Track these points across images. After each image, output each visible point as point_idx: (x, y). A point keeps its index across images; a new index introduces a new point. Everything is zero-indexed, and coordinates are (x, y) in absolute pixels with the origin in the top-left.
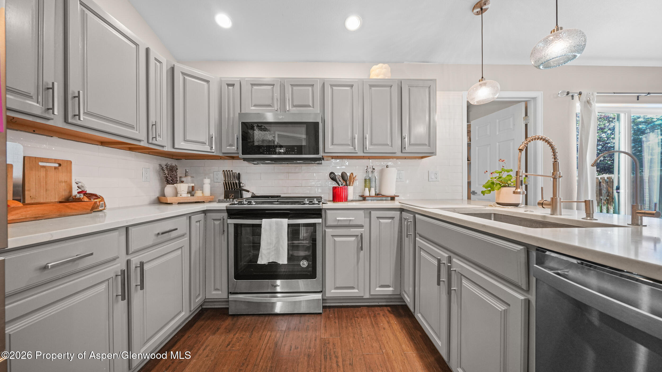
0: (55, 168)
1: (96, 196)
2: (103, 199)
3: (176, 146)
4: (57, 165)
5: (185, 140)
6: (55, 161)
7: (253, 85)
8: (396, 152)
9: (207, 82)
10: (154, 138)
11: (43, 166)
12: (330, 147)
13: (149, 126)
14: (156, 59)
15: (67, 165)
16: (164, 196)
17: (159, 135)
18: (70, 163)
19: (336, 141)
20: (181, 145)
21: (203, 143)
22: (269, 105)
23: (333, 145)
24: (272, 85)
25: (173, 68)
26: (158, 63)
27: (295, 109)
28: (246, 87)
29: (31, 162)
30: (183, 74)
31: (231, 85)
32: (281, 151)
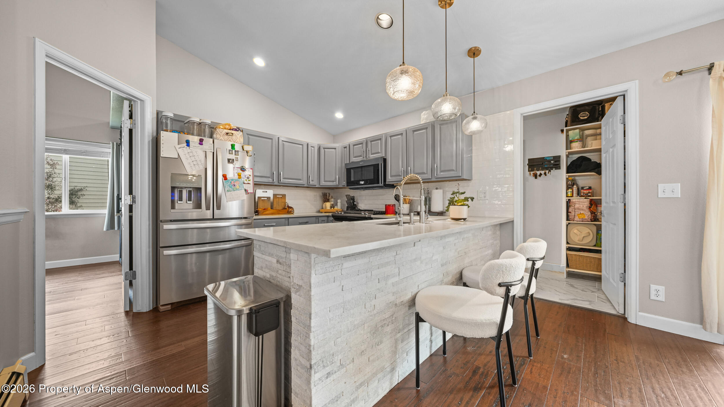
0: (281, 197)
1: (291, 208)
2: (293, 209)
3: (321, 185)
4: (282, 196)
5: (325, 181)
6: (281, 195)
7: (354, 145)
8: (431, 178)
9: (335, 149)
10: (310, 182)
11: (278, 197)
12: (390, 178)
13: (308, 178)
14: (312, 147)
15: (284, 196)
16: (323, 208)
17: (312, 181)
18: (285, 195)
19: (393, 174)
20: (323, 183)
21: (333, 181)
22: (360, 156)
23: (391, 176)
24: (362, 143)
25: (320, 147)
26: (313, 148)
27: (372, 156)
28: (351, 147)
29: (275, 195)
30: (324, 148)
31: (345, 147)
32: (362, 183)
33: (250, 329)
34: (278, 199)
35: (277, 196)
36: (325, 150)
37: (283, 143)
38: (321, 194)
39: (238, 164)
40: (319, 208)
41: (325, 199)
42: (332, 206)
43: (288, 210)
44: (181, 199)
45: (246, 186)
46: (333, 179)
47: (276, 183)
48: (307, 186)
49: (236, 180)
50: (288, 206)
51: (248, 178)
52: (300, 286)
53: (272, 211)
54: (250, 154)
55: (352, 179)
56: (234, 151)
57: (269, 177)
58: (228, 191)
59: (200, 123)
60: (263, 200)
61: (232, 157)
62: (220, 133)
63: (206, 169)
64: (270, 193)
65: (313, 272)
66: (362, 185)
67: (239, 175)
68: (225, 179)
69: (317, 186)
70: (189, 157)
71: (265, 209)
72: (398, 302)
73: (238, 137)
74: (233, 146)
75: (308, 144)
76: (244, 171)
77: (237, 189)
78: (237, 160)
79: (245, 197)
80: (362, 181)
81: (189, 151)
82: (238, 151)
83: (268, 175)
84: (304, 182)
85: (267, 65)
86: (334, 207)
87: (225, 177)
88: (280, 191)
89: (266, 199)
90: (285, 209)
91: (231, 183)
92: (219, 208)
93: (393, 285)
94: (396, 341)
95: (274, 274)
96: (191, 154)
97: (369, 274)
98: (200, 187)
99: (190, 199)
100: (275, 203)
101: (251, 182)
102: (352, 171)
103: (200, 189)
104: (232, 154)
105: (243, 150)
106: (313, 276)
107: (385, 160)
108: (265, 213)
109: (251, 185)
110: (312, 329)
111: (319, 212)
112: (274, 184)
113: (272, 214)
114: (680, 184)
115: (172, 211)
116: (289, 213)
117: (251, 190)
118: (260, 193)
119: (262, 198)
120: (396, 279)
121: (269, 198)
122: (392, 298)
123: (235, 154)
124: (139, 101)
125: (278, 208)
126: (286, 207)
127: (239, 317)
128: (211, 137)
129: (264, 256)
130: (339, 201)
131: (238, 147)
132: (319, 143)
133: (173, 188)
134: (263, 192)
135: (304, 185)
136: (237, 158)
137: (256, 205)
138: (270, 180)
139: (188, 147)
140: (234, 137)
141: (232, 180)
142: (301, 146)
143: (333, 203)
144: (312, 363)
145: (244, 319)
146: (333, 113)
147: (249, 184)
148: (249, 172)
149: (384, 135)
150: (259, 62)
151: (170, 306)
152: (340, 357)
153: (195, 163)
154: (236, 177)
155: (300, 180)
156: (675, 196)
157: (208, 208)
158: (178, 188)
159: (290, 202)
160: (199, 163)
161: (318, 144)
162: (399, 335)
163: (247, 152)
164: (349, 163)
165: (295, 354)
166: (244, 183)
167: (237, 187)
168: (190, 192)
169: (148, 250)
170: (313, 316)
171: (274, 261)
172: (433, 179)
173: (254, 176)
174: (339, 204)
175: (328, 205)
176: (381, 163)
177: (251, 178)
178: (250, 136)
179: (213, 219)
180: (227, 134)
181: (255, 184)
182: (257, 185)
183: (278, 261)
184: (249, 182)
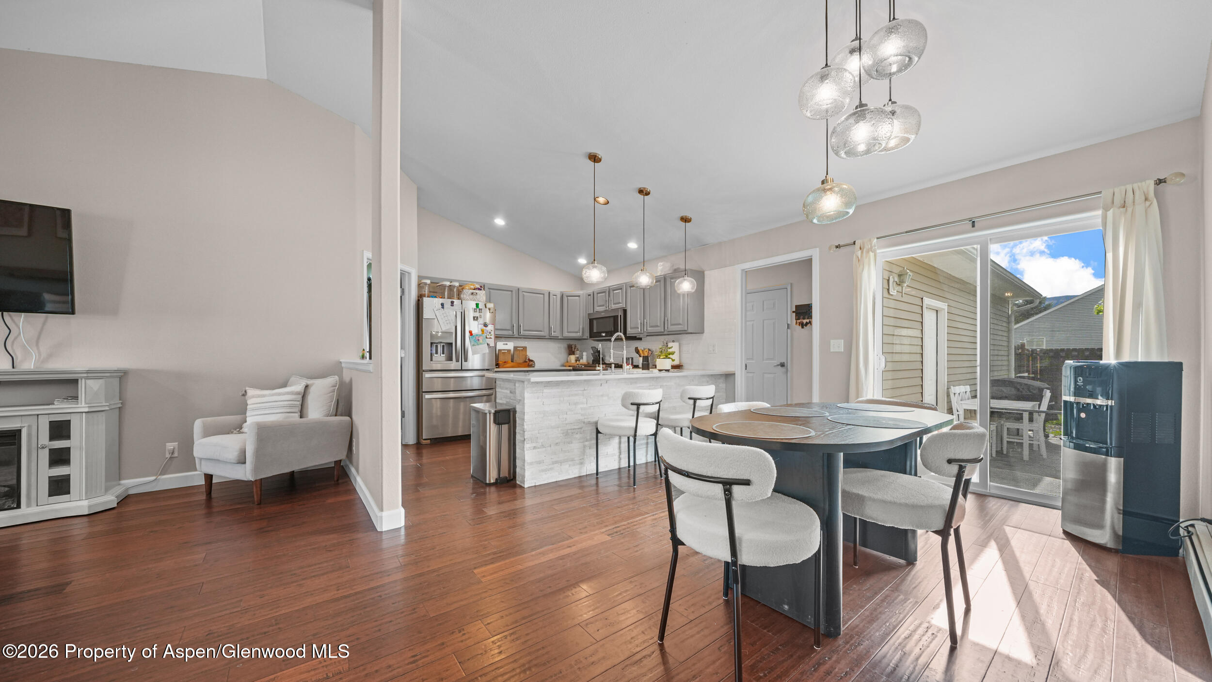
0: (522, 349)
1: (532, 361)
2: (534, 362)
3: (564, 336)
5: (568, 332)
6: (522, 347)
7: (598, 293)
8: (663, 331)
9: (579, 296)
10: (551, 334)
11: (519, 350)
12: (629, 330)
13: (550, 328)
14: (553, 295)
15: (525, 348)
16: (568, 362)
17: (554, 332)
18: (526, 347)
19: (632, 326)
20: (566, 334)
21: (577, 332)
22: (603, 306)
23: (631, 328)
24: (605, 292)
25: (563, 295)
26: (555, 297)
27: (614, 307)
28: (595, 294)
29: (515, 348)
30: (567, 296)
31: (589, 295)
32: (604, 335)
33: (495, 422)
34: (518, 352)
35: (518, 349)
36: (569, 298)
37: (523, 294)
38: (566, 346)
39: (481, 321)
40: (563, 361)
41: (571, 351)
42: (577, 360)
43: (529, 363)
44: (437, 353)
45: (488, 341)
46: (577, 330)
47: (517, 336)
48: (549, 338)
49: (480, 335)
50: (529, 359)
51: (490, 333)
52: (520, 400)
53: (512, 364)
54: (491, 311)
55: (595, 331)
56: (478, 309)
57: (509, 330)
58: (473, 345)
59: (450, 286)
60: (503, 353)
61: (477, 314)
62: (467, 293)
63: (456, 327)
64: (510, 346)
65: (526, 391)
66: (604, 337)
67: (482, 331)
68: (471, 335)
69: (559, 338)
70: (443, 317)
71: (505, 362)
72: (586, 420)
73: (482, 294)
74: (477, 305)
75: (549, 293)
76: (486, 327)
77: (481, 344)
78: (481, 318)
79: (487, 350)
80: (603, 332)
81: (444, 312)
82: (481, 309)
83: (509, 327)
84: (545, 333)
85: (507, 224)
86: (579, 361)
87: (471, 332)
88: (521, 343)
89: (506, 351)
90: (525, 362)
91: (476, 338)
92: (466, 360)
93: (582, 409)
94: (585, 446)
95: (508, 400)
96: (445, 315)
97: (562, 399)
98: (451, 342)
99: (443, 353)
100: (515, 356)
101: (493, 337)
102: (595, 322)
103: (451, 344)
104: (477, 312)
105: (486, 307)
106: (526, 393)
107: (625, 311)
108: (505, 366)
109: (493, 340)
110: (525, 421)
111: (563, 366)
112: (515, 336)
113: (512, 367)
114: (843, 341)
115: (431, 362)
116: (529, 366)
117: (492, 344)
118: (501, 346)
119: (503, 351)
120: (585, 406)
121: (509, 351)
122: (581, 418)
123: (479, 312)
124: (407, 274)
125: (518, 362)
126: (527, 360)
127: (490, 413)
128: (459, 299)
129: (503, 391)
130: (585, 354)
131: (481, 306)
132: (562, 290)
133: (432, 343)
134: (504, 344)
135: (545, 336)
136: (481, 315)
137: (497, 358)
138: (510, 333)
139: (443, 309)
140: (478, 296)
141: (477, 335)
142: (542, 295)
143: (578, 356)
144: (525, 438)
145: (492, 415)
146: (576, 258)
147: (491, 338)
148: (490, 328)
149: (624, 285)
150: (500, 222)
151: (429, 441)
152: (541, 441)
153: (448, 322)
154: (480, 333)
155: (541, 331)
156: (840, 351)
157: (457, 361)
158: (435, 343)
159: (531, 355)
160: (451, 322)
161: (561, 292)
162: (587, 443)
163: (489, 309)
164: (592, 312)
165: (518, 437)
166: (487, 338)
167: (481, 341)
168: (443, 346)
169: (413, 395)
170: (525, 414)
171: (509, 392)
172: (665, 333)
173: (496, 329)
174: (585, 357)
175: (573, 358)
176: (620, 313)
177: (493, 333)
178: (491, 290)
179: (462, 370)
180: (472, 293)
181: (496, 337)
182: (498, 337)
183: (511, 392)
184: (491, 337)
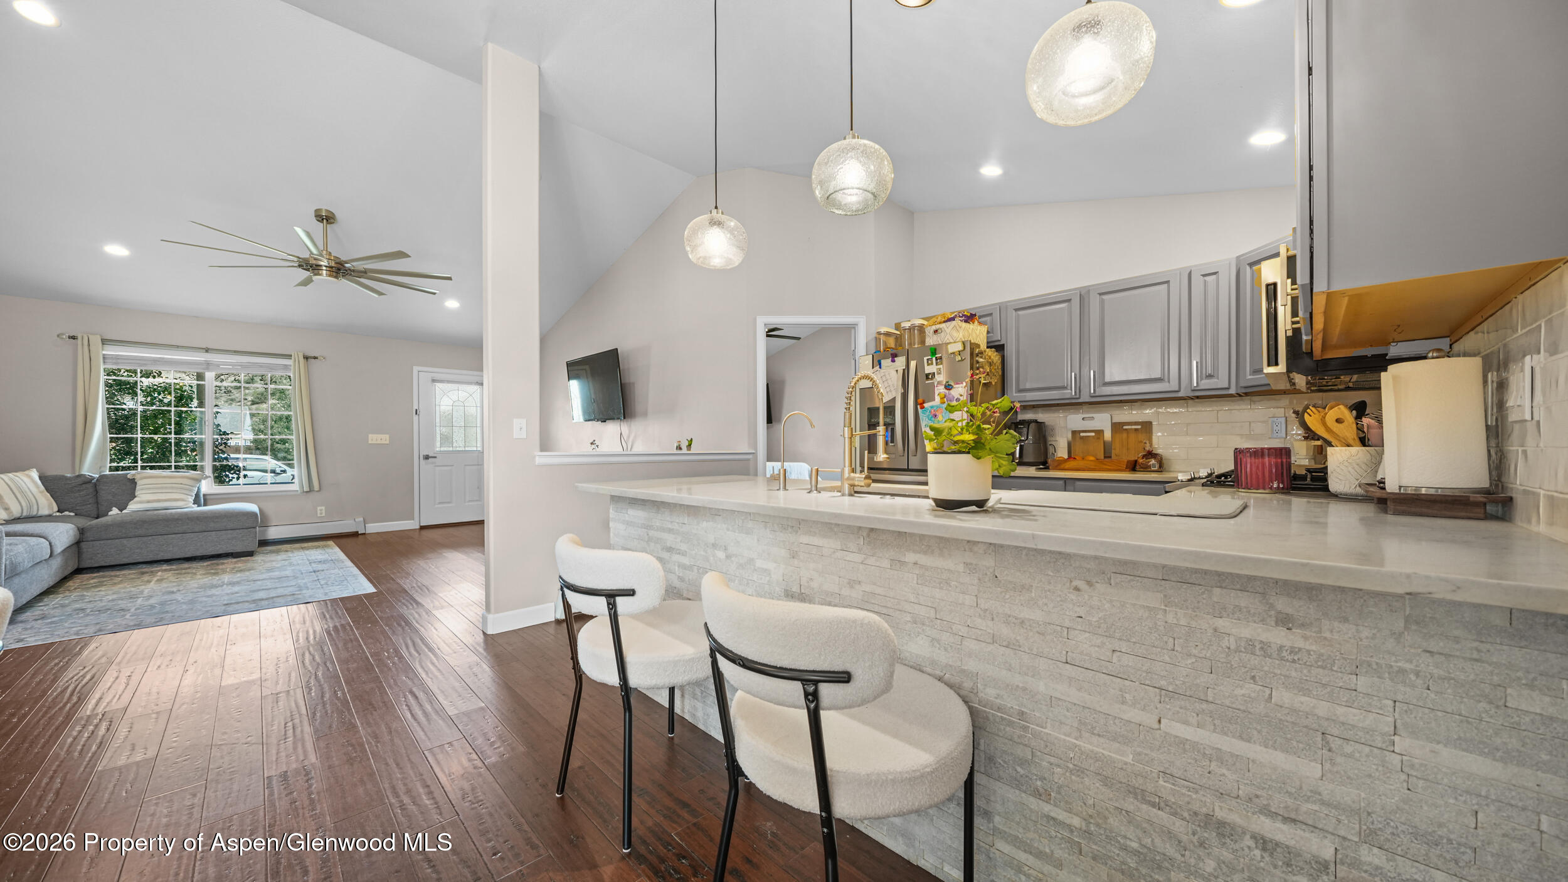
0: (1138, 430)
1: (1161, 457)
2: (1160, 460)
4: (1140, 427)
5: (1254, 371)
6: (1139, 424)
11: (1126, 429)
13: (1189, 370)
15: (1147, 427)
18: (1150, 423)
20: (1248, 379)
25: (1238, 265)
26: (1210, 278)
29: (1117, 427)
34: (1125, 435)
35: (1125, 427)
47: (1085, 399)
48: (1191, 395)
50: (1149, 452)
56: (934, 359)
60: (1082, 438)
61: (933, 368)
64: (1103, 421)
69: (1231, 392)
70: (882, 383)
75: (1190, 273)
76: (950, 389)
78: (939, 374)
81: (882, 375)
82: (940, 358)
84: (1174, 385)
88: (1136, 414)
89: (1093, 434)
96: (884, 379)
98: (894, 423)
100: (1117, 444)
104: (932, 364)
119: (1082, 434)
121: (1099, 433)
123: (937, 364)
125: (1122, 458)
126: (1147, 456)
134: (1084, 419)
135: (1175, 392)
136: (940, 369)
138: (1069, 393)
139: (880, 370)
142: (1165, 288)
153: (889, 389)
155: (1160, 380)
159: (1160, 441)
160: (893, 389)
161: (1237, 258)
178: (1020, 312)
